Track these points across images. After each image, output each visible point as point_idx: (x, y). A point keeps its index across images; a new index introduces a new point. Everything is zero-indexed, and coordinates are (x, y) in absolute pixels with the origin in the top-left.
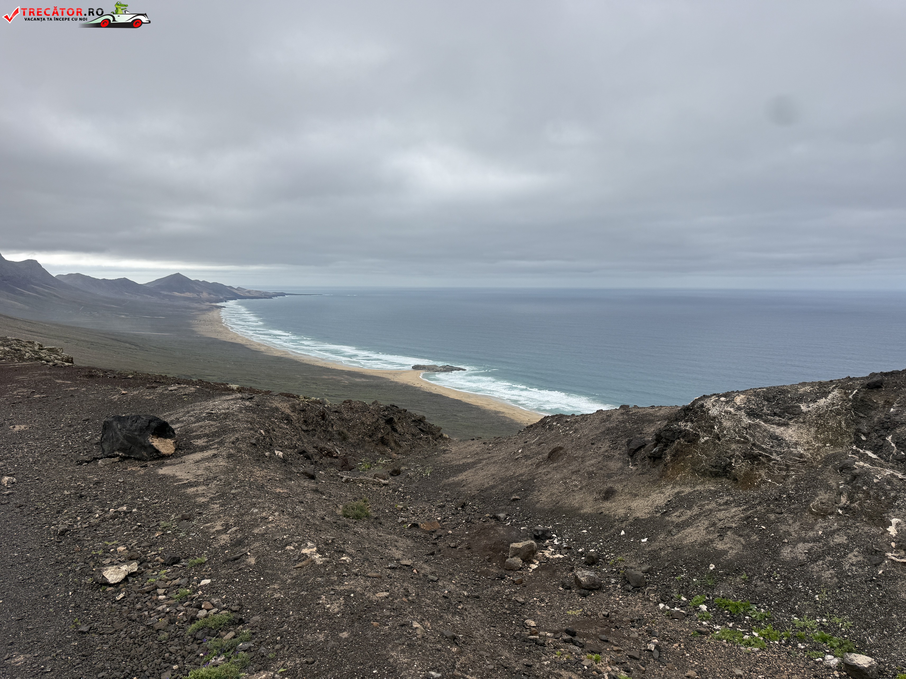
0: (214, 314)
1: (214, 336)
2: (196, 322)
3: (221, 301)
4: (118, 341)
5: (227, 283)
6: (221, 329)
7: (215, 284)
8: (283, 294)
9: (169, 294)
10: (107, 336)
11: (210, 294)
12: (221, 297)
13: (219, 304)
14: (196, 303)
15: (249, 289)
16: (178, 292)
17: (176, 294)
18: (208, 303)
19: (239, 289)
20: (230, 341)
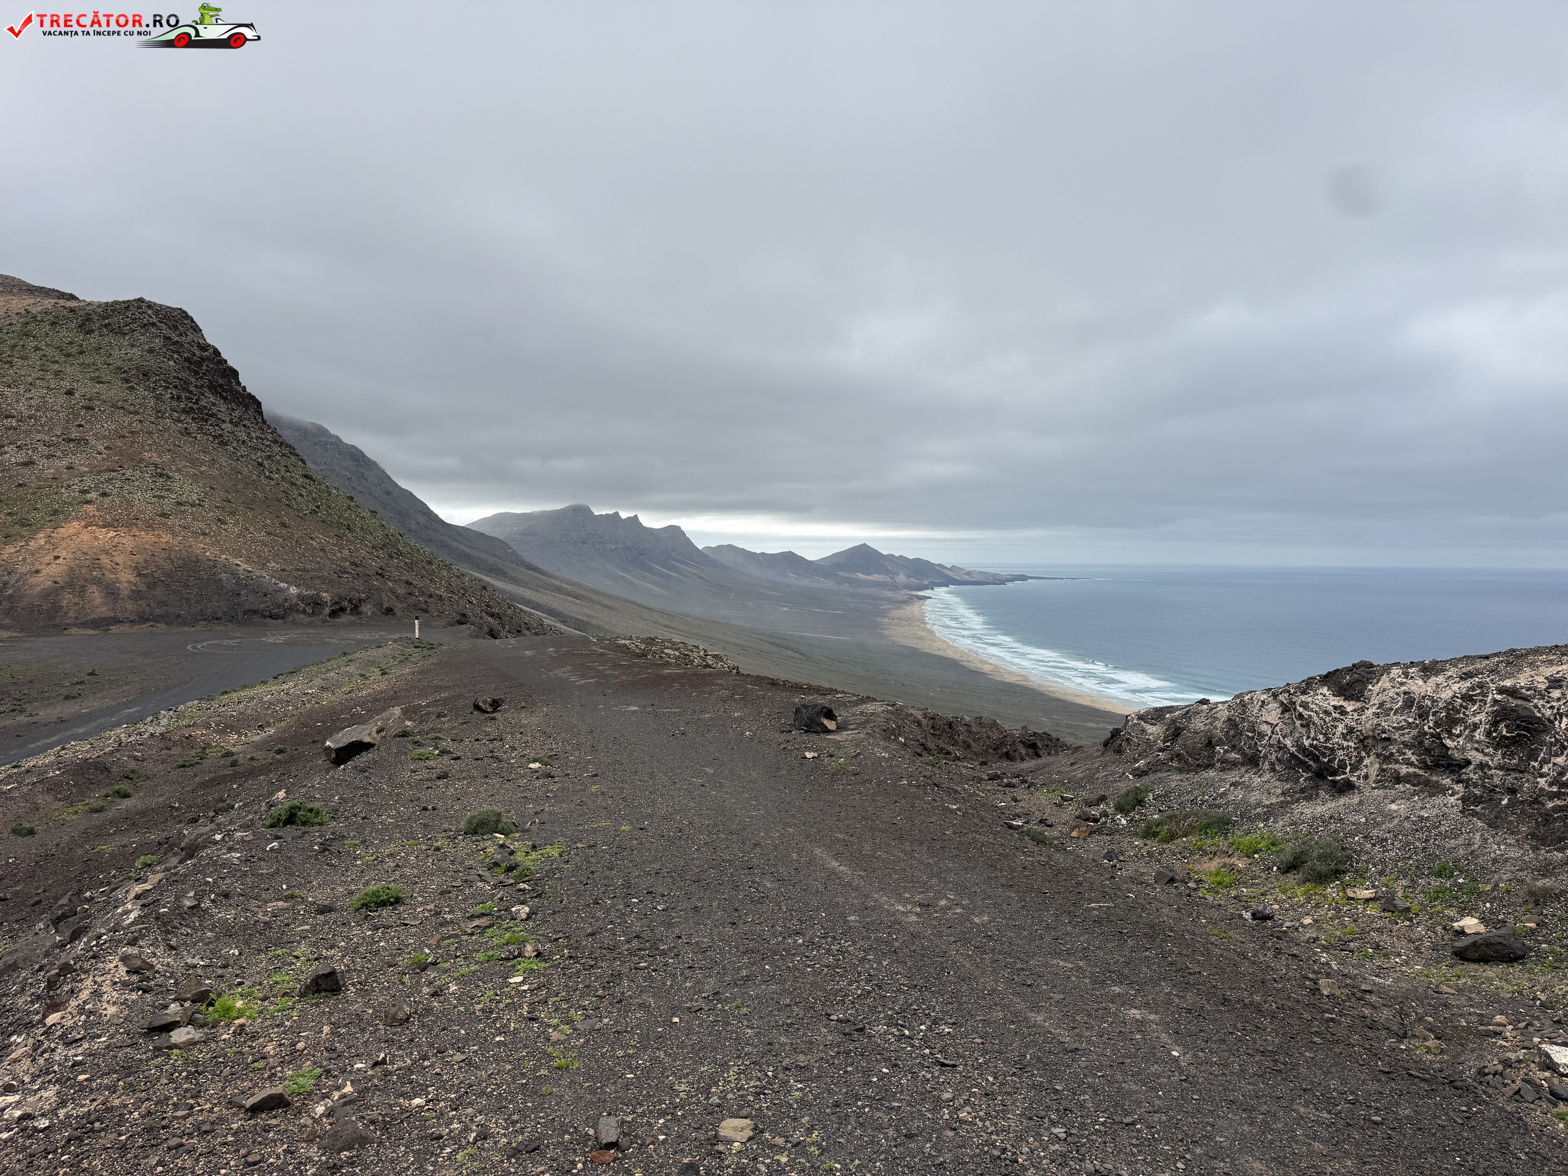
0: (913, 609)
1: (912, 643)
2: (887, 620)
3: (925, 588)
4: (777, 645)
5: (935, 558)
6: (923, 634)
7: (917, 561)
8: (1023, 578)
9: (851, 575)
10: (763, 638)
11: (909, 576)
12: (926, 582)
13: (921, 593)
14: (890, 590)
15: (969, 569)
16: (863, 574)
17: (861, 576)
18: (905, 591)
19: (953, 569)
20: (937, 653)
